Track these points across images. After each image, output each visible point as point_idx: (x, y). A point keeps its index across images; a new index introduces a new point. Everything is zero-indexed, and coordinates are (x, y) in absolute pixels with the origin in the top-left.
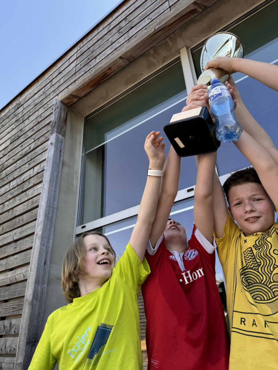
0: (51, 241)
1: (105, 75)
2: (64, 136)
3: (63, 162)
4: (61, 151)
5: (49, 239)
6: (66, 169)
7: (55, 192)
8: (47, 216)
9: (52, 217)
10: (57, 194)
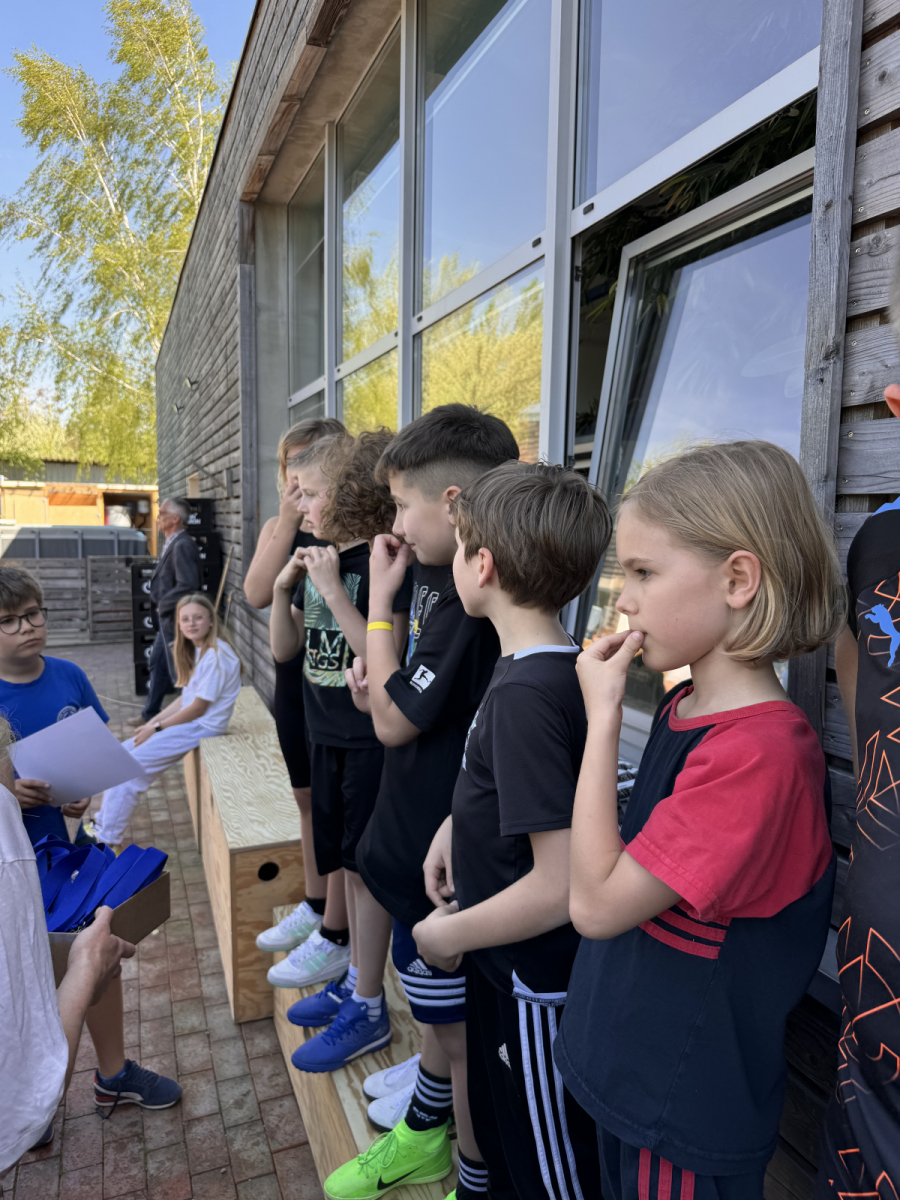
0: (254, 421)
1: (261, 170)
2: (254, 262)
3: (256, 306)
4: (250, 293)
5: (251, 419)
6: (263, 317)
7: (250, 357)
8: (243, 392)
9: (251, 392)
10: (254, 359)
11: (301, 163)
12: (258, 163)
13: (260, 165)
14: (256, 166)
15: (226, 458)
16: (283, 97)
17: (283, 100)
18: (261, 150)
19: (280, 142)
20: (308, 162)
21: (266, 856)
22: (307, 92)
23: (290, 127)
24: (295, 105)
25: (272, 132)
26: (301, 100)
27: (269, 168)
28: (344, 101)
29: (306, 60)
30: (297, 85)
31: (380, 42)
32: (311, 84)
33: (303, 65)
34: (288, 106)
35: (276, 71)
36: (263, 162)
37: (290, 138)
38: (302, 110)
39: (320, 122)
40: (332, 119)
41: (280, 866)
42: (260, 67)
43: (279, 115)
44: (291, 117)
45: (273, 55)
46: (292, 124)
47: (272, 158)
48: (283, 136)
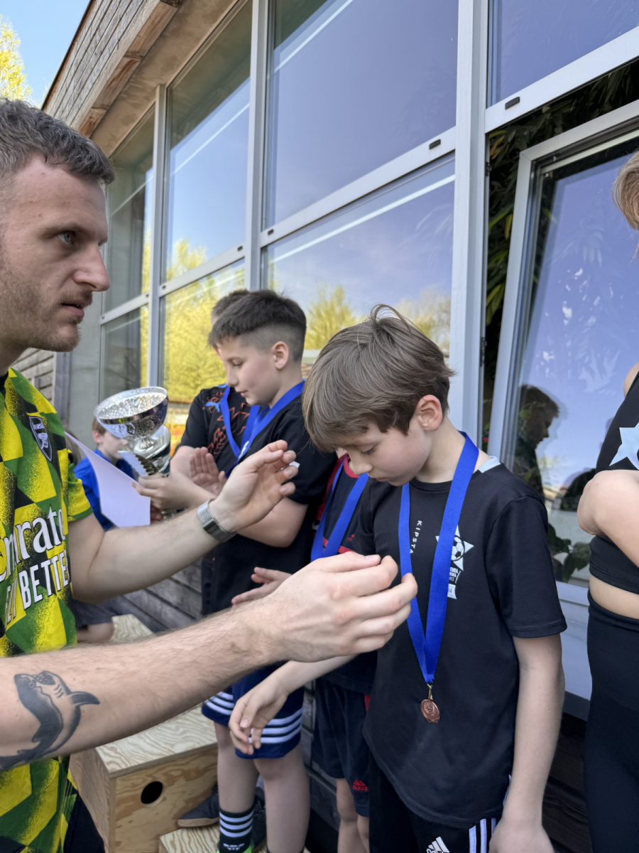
1: (91, 123)
11: (127, 121)
12: (90, 115)
13: (91, 118)
14: (88, 118)
15: (34, 368)
16: (127, 52)
17: (126, 56)
18: (95, 103)
19: (114, 98)
20: (133, 121)
21: (150, 776)
22: (149, 50)
23: (126, 84)
24: (135, 62)
25: (109, 86)
26: (143, 58)
27: (99, 121)
28: (178, 66)
29: (156, 17)
30: (142, 42)
31: (223, 12)
32: (154, 45)
33: (152, 23)
34: (129, 63)
35: (117, 35)
36: (94, 116)
37: (123, 95)
38: (140, 68)
39: (152, 84)
40: (163, 82)
41: (165, 784)
42: (97, 37)
43: (119, 70)
44: (129, 74)
45: (114, 24)
46: (128, 82)
47: (103, 112)
48: (118, 92)
